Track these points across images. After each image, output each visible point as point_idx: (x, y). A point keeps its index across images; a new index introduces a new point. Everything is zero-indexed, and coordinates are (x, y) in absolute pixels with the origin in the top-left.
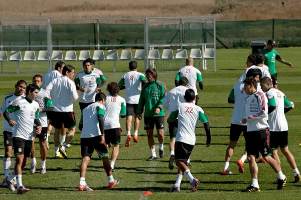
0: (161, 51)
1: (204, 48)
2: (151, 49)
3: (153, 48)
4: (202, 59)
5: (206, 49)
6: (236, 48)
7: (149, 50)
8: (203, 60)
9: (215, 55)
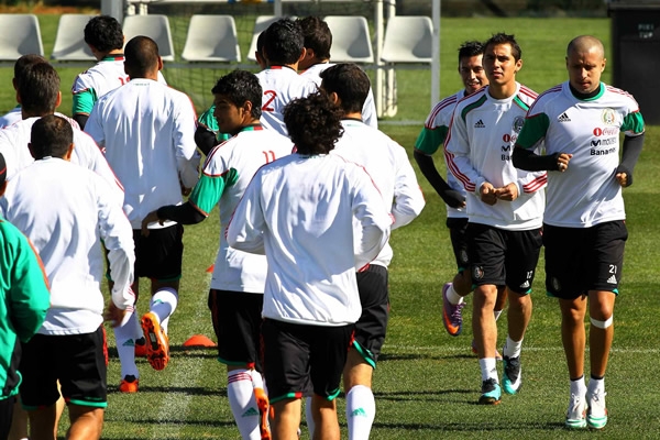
0: (179, 22)
1: (386, 16)
2: (131, 10)
3: (143, 10)
4: (374, 66)
5: (395, 20)
6: (546, 16)
7: (125, 15)
8: (380, 72)
9: (436, 49)
